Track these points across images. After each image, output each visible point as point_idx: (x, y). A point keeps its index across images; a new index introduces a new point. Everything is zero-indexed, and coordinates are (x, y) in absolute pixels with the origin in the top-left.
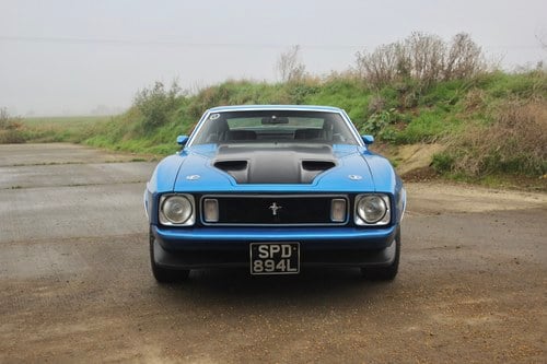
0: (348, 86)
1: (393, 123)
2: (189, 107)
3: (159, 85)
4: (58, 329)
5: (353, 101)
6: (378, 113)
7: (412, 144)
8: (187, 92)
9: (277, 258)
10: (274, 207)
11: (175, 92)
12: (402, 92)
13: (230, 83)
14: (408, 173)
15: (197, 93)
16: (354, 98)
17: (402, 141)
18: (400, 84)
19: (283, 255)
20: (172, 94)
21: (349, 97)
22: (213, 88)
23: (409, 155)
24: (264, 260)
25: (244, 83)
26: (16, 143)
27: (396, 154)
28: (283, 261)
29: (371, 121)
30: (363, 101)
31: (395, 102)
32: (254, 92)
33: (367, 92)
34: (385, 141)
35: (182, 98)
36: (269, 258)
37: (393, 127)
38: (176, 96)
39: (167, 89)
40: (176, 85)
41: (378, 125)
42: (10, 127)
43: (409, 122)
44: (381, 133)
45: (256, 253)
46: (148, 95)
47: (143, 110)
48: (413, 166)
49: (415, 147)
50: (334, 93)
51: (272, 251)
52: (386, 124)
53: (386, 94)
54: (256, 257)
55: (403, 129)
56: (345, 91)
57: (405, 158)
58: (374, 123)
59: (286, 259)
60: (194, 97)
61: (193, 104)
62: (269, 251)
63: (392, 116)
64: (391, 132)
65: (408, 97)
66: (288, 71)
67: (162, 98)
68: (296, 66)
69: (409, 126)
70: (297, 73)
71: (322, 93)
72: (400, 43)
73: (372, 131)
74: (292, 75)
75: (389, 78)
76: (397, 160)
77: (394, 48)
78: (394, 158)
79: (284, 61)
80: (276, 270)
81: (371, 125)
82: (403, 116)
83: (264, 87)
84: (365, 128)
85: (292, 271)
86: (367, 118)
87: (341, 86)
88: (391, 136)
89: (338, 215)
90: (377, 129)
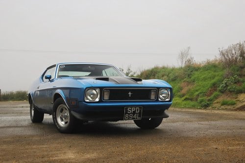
0: (215, 66)
1: (236, 83)
5: (217, 74)
6: (228, 78)
8: (134, 73)
9: (134, 113)
10: (130, 93)
12: (242, 68)
13: (156, 68)
14: (241, 107)
15: (140, 73)
16: (218, 72)
17: (240, 92)
18: (241, 64)
19: (136, 112)
21: (215, 71)
22: (148, 70)
24: (129, 114)
25: (164, 68)
27: (236, 98)
28: (136, 114)
30: (221, 73)
31: (238, 73)
32: (168, 72)
33: (224, 68)
34: (231, 92)
35: (132, 76)
36: (131, 113)
37: (235, 85)
39: (125, 72)
40: (129, 70)
41: (228, 84)
43: (244, 82)
44: (229, 88)
45: (127, 111)
50: (207, 70)
51: (133, 110)
52: (232, 83)
53: (234, 69)
54: (126, 113)
55: (240, 85)
56: (213, 69)
57: (241, 99)
58: (226, 83)
59: (137, 113)
60: (138, 75)
62: (131, 110)
63: (235, 79)
64: (234, 87)
66: (184, 60)
68: (189, 57)
69: (243, 84)
70: (189, 61)
71: (201, 70)
72: (242, 43)
73: (225, 87)
74: (187, 62)
75: (236, 61)
76: (236, 102)
77: (238, 45)
78: (235, 100)
79: (182, 55)
80: (133, 118)
81: (224, 84)
82: (241, 79)
83: (173, 69)
84: (221, 85)
85: (139, 118)
86: (223, 81)
87: (211, 67)
88: (234, 89)
89: (153, 97)
90: (227, 86)
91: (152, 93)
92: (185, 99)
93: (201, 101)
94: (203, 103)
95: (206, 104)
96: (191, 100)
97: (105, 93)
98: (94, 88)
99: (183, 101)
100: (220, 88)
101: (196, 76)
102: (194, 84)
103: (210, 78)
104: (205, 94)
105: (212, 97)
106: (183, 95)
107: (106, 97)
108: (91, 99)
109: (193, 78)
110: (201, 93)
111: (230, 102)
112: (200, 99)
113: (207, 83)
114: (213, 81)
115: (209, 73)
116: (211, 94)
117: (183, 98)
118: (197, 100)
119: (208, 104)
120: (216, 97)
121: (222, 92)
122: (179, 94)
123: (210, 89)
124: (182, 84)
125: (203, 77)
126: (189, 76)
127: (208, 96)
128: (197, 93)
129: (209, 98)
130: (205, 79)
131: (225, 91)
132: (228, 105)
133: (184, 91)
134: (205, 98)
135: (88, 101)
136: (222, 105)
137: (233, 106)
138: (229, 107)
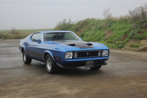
0: (126, 20)
1: (139, 33)
2: (75, 27)
3: (64, 20)
4: (43, 85)
5: (127, 26)
6: (134, 30)
7: (144, 39)
8: (74, 22)
9: (90, 64)
10: (88, 53)
11: (70, 22)
12: (143, 23)
13: (88, 19)
15: (77, 23)
16: (128, 24)
17: (142, 39)
18: (142, 20)
20: (69, 23)
21: (126, 24)
22: (82, 21)
23: (143, 43)
24: (88, 64)
25: (92, 19)
26: (18, 39)
27: (139, 43)
29: (132, 32)
30: (129, 25)
31: (140, 26)
32: (96, 23)
33: (131, 23)
34: (136, 39)
35: (72, 24)
37: (139, 34)
38: (70, 24)
39: (67, 21)
40: (70, 20)
41: (134, 34)
42: (16, 34)
43: (144, 32)
44: (135, 36)
45: (86, 63)
46: (61, 23)
47: (59, 28)
48: (144, 47)
49: (145, 40)
50: (121, 23)
51: (90, 62)
52: (137, 33)
53: (138, 23)
54: (86, 64)
55: (142, 35)
56: (124, 22)
57: (142, 44)
58: (133, 33)
59: (92, 64)
60: (76, 24)
61: (76, 26)
63: (139, 30)
64: (138, 36)
65: (144, 24)
66: (106, 16)
67: (66, 24)
68: (109, 14)
69: (144, 34)
70: (109, 16)
71: (117, 23)
72: (143, 6)
73: (132, 35)
74: (108, 17)
75: (139, 18)
76: (139, 45)
77: (141, 8)
78: (139, 44)
79: (105, 13)
80: (90, 67)
81: (132, 33)
82: (142, 31)
83: (99, 21)
84: (130, 34)
85: (93, 66)
86: (131, 31)
87: (123, 21)
88: (138, 37)
89: (99, 55)
90: (133, 35)
91: (99, 53)
92: (107, 42)
93: (118, 44)
94: (119, 45)
95: (121, 46)
96: (111, 42)
97: (75, 54)
98: (70, 52)
99: (106, 43)
100: (129, 36)
101: (114, 27)
102: (113, 32)
103: (123, 29)
104: (120, 40)
105: (124, 41)
106: (106, 39)
107: (76, 56)
108: (68, 57)
109: (112, 28)
110: (117, 39)
111: (135, 45)
112: (117, 42)
113: (121, 32)
114: (125, 31)
115: (122, 25)
116: (124, 39)
117: (106, 41)
118: (115, 43)
119: (122, 46)
120: (127, 42)
121: (131, 38)
122: (104, 38)
123: (123, 36)
124: (105, 32)
125: (118, 27)
126: (109, 26)
127: (122, 40)
128: (115, 38)
129: (123, 42)
130: (120, 29)
131: (132, 37)
132: (134, 47)
133: (107, 37)
134: (120, 42)
135: (66, 58)
136: (131, 47)
137: (137, 48)
138: (135, 49)
